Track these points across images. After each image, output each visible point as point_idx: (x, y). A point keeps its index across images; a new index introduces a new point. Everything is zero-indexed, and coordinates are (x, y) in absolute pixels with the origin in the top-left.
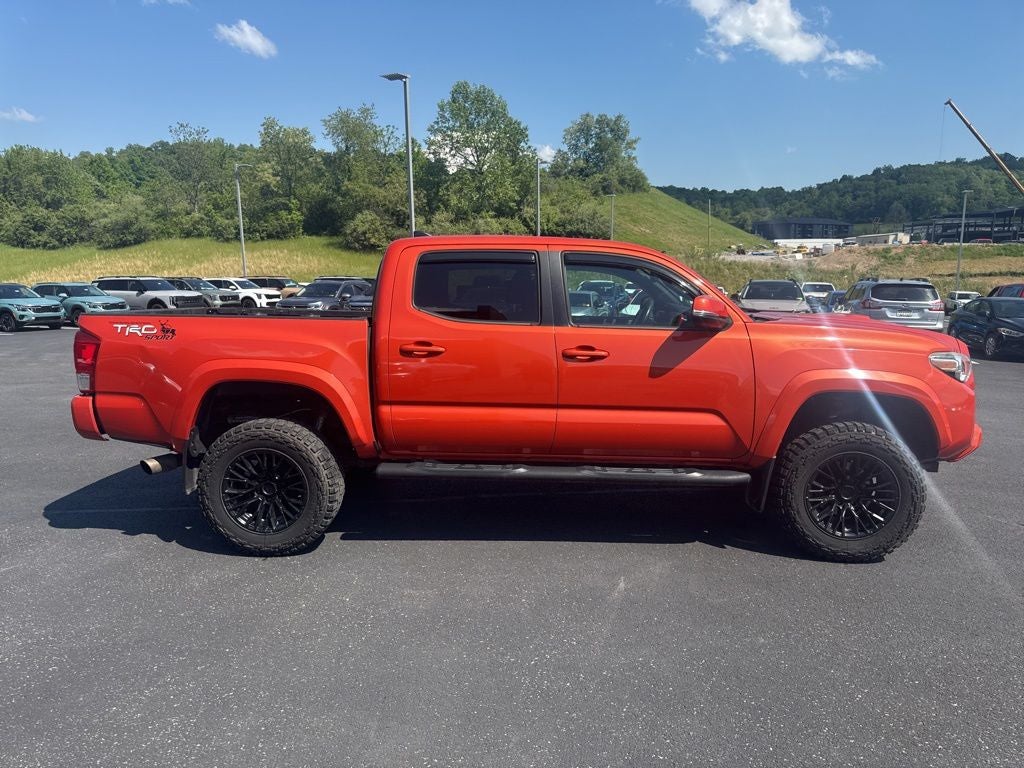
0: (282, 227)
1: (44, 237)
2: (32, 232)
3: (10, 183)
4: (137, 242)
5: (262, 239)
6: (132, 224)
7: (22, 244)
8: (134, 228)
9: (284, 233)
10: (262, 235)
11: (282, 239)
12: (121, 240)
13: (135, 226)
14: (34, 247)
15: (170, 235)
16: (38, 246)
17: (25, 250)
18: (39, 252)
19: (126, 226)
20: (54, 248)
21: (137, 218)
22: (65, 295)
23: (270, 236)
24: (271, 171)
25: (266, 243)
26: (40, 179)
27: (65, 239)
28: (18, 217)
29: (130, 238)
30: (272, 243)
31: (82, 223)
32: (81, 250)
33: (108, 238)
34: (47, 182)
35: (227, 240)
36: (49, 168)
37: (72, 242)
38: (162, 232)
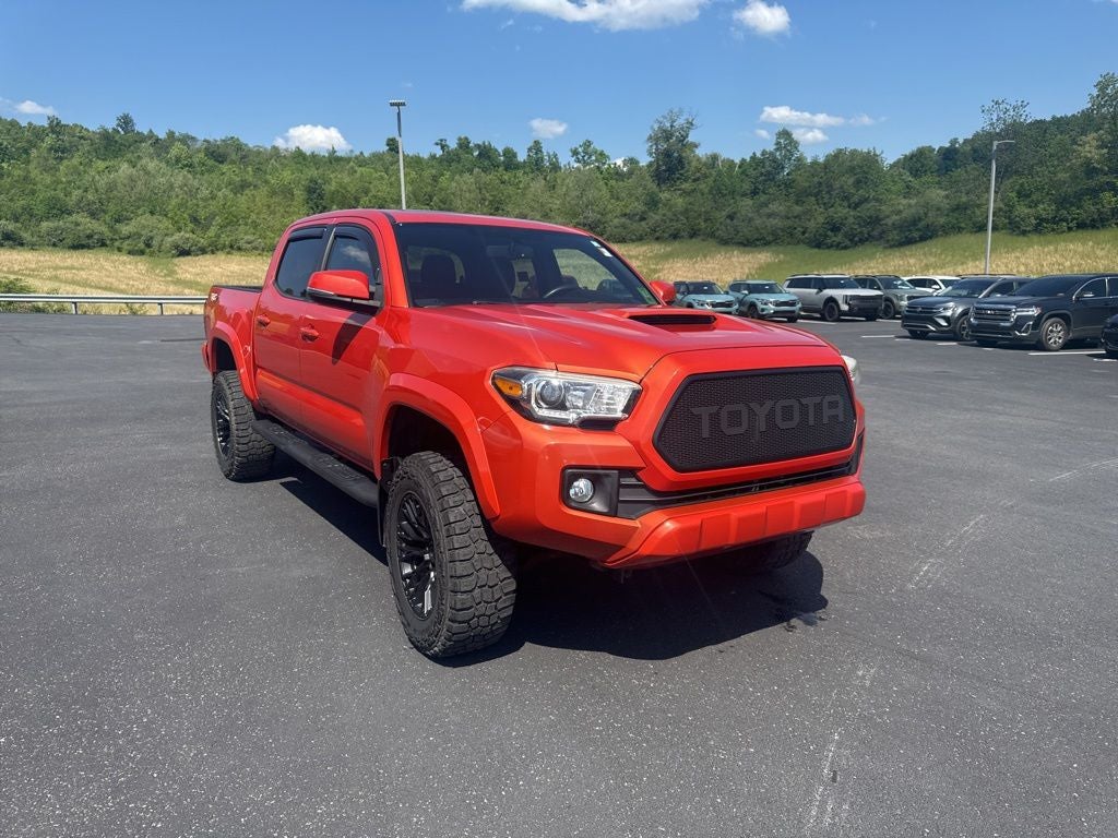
0: (1100, 213)
1: (839, 238)
2: (829, 233)
3: (824, 188)
4: (923, 239)
5: (1070, 229)
6: (920, 219)
7: (818, 246)
8: (921, 225)
9: (1102, 220)
10: (1071, 225)
11: (1098, 228)
12: (906, 237)
13: (923, 223)
14: (829, 248)
15: (960, 230)
16: (832, 246)
17: (821, 251)
18: (832, 251)
19: (915, 221)
20: (846, 248)
21: (926, 214)
22: (746, 292)
23: (1081, 226)
24: (1095, 143)
25: (1073, 234)
26: (851, 181)
27: (856, 239)
28: (821, 219)
29: (916, 235)
30: (1081, 234)
31: (875, 221)
32: (868, 249)
33: (894, 235)
34: (858, 183)
35: (1024, 233)
36: (861, 167)
37: (862, 241)
38: (953, 227)
